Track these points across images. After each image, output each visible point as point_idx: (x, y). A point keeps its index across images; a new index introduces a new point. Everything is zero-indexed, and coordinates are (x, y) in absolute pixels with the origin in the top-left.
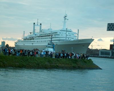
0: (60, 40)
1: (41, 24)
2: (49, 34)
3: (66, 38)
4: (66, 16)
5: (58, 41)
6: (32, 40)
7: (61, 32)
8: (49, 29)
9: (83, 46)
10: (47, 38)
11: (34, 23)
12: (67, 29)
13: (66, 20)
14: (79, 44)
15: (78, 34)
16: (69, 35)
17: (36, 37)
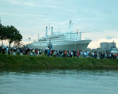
0: (66, 41)
1: (52, 27)
2: (58, 36)
3: (71, 39)
4: (71, 22)
5: (64, 42)
6: (45, 41)
7: (67, 34)
8: (58, 32)
9: (84, 45)
10: (57, 40)
11: (47, 27)
12: (71, 32)
13: (71, 24)
14: (80, 44)
15: (81, 36)
16: (73, 36)
17: (48, 39)
